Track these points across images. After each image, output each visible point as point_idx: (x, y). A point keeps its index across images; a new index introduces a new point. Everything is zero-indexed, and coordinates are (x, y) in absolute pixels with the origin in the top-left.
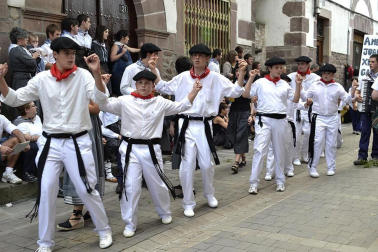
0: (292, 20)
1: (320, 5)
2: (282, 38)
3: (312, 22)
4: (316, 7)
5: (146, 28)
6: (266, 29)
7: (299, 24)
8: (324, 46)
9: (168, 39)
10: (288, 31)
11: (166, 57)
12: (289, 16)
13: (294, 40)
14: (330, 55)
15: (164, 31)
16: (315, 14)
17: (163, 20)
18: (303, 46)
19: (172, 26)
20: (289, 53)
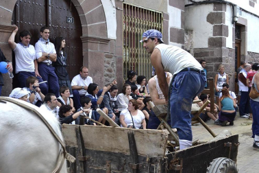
0: (214, 27)
1: (238, 15)
2: (207, 42)
3: (231, 28)
4: (234, 17)
5: (89, 35)
6: (194, 35)
7: (220, 30)
8: (242, 47)
9: (109, 44)
10: (211, 35)
11: (107, 59)
12: (212, 23)
13: (217, 43)
14: (247, 54)
15: (106, 38)
16: (234, 22)
17: (104, 29)
18: (223, 48)
19: (112, 33)
20: (212, 53)
